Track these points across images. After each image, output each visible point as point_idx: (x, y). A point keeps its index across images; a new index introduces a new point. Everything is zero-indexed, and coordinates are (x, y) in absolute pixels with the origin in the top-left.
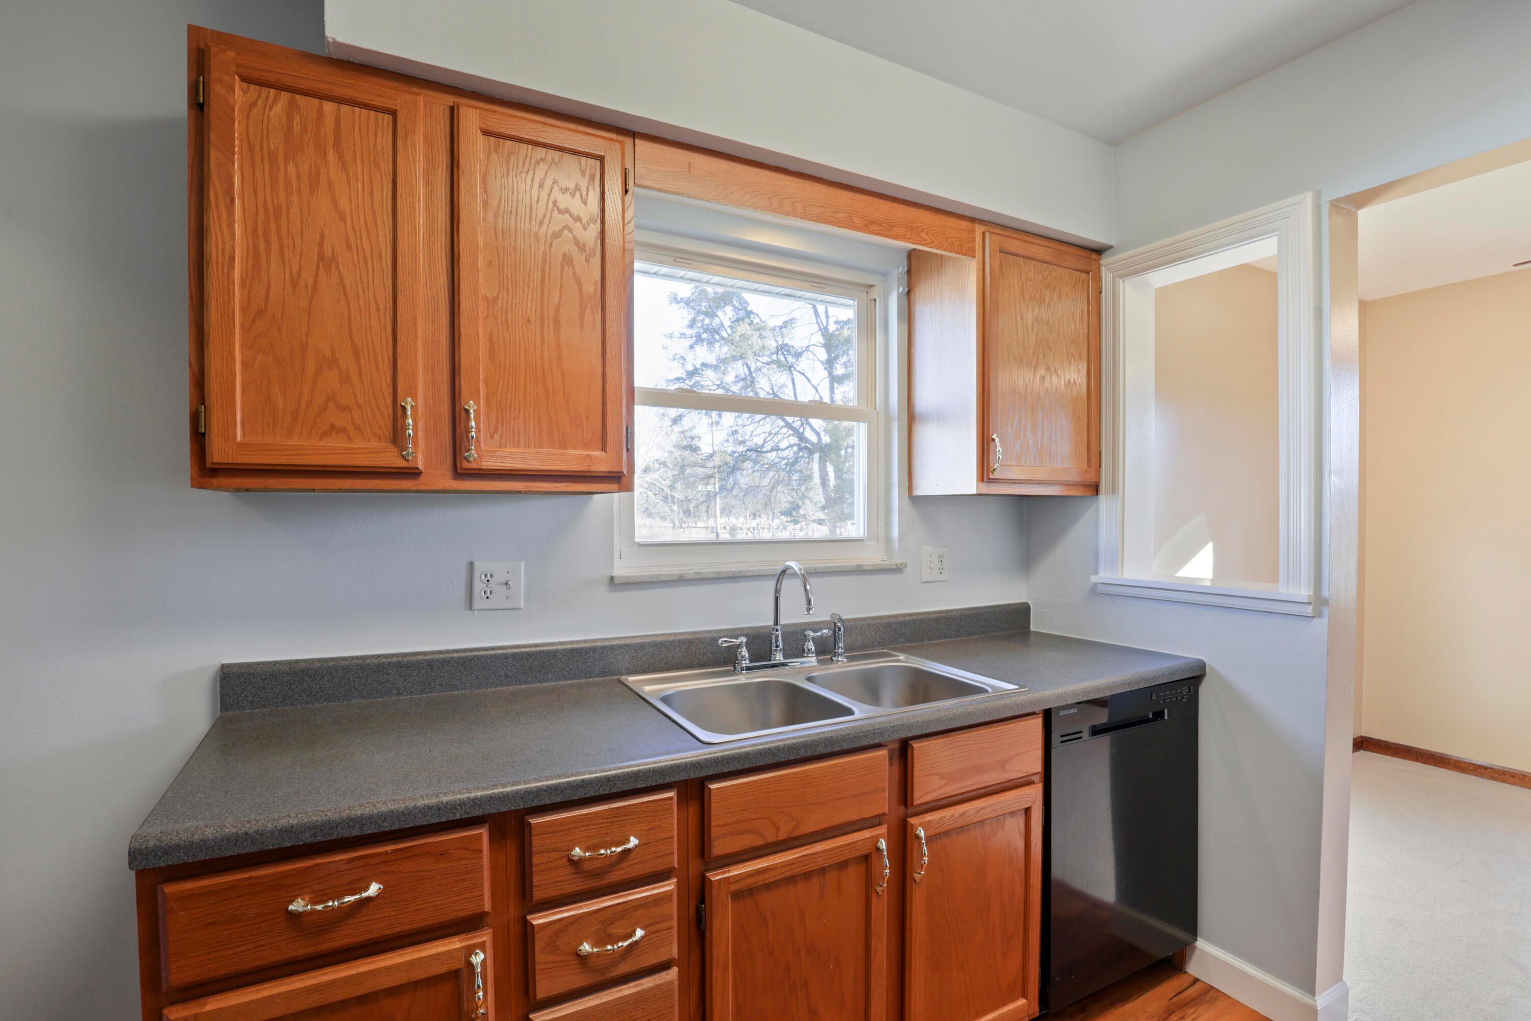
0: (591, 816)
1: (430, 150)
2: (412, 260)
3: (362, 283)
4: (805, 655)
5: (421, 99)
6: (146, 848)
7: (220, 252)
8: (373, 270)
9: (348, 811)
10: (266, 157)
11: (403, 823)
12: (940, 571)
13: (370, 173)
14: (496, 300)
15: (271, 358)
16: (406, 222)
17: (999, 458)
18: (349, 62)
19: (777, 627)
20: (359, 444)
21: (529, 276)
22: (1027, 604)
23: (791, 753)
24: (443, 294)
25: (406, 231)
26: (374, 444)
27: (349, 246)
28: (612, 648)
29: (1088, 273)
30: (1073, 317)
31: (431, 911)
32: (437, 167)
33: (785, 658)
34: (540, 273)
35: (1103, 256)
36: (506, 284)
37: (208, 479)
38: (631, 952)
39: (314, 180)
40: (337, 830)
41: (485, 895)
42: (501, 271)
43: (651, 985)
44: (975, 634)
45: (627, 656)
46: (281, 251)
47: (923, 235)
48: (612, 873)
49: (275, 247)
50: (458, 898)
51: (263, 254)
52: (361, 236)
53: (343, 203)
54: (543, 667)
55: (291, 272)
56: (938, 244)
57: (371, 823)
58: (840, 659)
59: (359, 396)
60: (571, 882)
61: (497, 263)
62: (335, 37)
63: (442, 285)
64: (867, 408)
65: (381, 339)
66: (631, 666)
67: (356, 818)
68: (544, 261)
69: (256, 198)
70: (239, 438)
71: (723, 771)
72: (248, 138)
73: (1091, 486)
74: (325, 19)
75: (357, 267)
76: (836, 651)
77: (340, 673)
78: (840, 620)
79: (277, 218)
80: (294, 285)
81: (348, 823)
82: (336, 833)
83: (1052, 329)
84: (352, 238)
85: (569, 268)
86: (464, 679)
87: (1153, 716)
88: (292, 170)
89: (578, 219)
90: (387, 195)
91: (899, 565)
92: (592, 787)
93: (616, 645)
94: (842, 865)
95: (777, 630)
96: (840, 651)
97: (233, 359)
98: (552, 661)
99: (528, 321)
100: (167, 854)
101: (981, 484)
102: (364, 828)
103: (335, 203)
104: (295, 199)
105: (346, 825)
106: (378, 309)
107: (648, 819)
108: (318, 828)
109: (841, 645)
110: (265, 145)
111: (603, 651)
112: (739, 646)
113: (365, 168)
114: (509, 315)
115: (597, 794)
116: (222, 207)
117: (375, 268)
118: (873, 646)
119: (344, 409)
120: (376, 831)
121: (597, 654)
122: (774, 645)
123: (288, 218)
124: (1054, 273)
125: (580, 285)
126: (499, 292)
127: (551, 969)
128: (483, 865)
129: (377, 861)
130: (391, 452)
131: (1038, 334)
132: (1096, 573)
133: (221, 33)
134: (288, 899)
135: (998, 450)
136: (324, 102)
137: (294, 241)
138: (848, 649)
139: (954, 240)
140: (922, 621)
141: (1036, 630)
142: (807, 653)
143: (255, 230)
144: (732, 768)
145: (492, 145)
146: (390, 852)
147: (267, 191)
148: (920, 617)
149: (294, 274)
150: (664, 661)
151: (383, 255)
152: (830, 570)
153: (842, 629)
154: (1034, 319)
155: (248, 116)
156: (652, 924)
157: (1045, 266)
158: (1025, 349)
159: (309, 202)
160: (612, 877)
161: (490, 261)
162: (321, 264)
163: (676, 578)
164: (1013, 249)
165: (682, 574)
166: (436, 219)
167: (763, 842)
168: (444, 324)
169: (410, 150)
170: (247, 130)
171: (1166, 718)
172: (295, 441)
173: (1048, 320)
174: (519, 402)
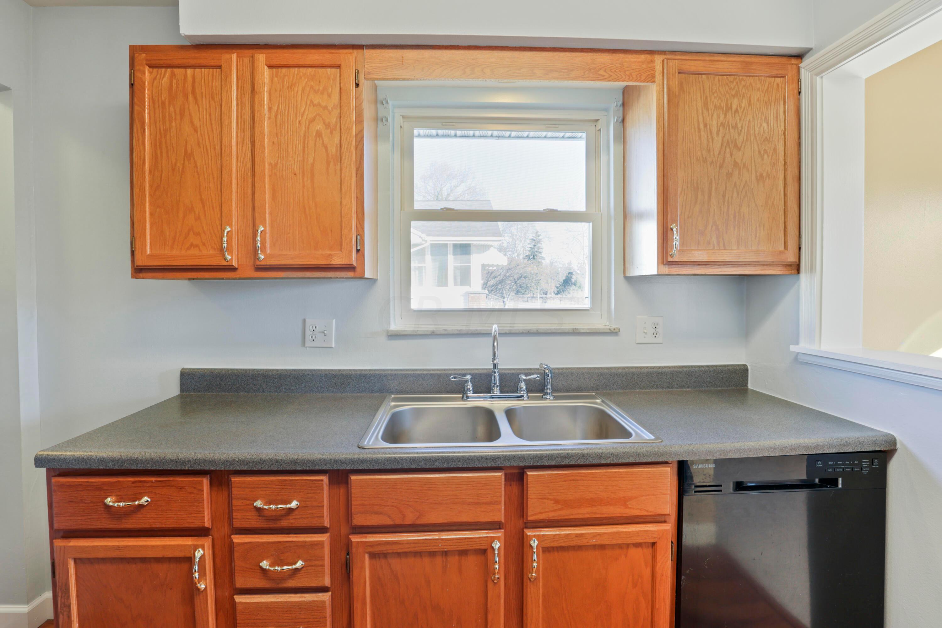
0: (268, 482)
1: (242, 84)
2: (229, 148)
3: (206, 164)
4: (519, 392)
5: (235, 56)
6: (42, 457)
7: (139, 158)
8: (211, 156)
9: (131, 455)
10: (160, 105)
11: (158, 466)
12: (655, 336)
13: (210, 103)
14: (276, 165)
15: (163, 210)
16: (226, 127)
17: (676, 244)
18: (201, 45)
19: (495, 370)
20: (205, 252)
21: (296, 147)
22: (745, 366)
23: (413, 463)
24: (249, 165)
25: (226, 132)
26: (212, 252)
27: (199, 144)
28: (386, 375)
29: (784, 77)
30: (766, 118)
31: (175, 519)
32: (246, 93)
33: (501, 392)
34: (302, 145)
35: (804, 59)
36: (282, 154)
37: (138, 274)
38: (295, 574)
39: (182, 113)
40: (124, 464)
41: (205, 517)
42: (279, 147)
43: (310, 599)
44: (688, 387)
45: (396, 381)
46: (167, 152)
47: (601, 72)
48: (282, 521)
49: (164, 151)
50: (190, 516)
51: (159, 156)
52: (205, 139)
53: (196, 123)
54: (343, 383)
55: (172, 163)
56: (616, 77)
57: (141, 463)
58: (548, 397)
59: (204, 227)
60: (256, 521)
61: (277, 142)
62: (184, 33)
63: (249, 160)
64: (596, 211)
65: (215, 194)
66: (398, 388)
67: (134, 460)
68: (305, 136)
69: (156, 127)
70: (148, 252)
71: (358, 468)
72: (152, 97)
73: (791, 265)
74: (180, 24)
75: (203, 156)
76: (546, 391)
77: (234, 377)
78: (548, 368)
79: (165, 136)
80: (173, 170)
81: (130, 461)
82: (124, 466)
83: (741, 131)
84: (200, 140)
85: (320, 139)
86: (298, 387)
87: (819, 482)
88: (172, 109)
89: (325, 108)
90: (218, 114)
91: (612, 330)
92: (266, 464)
93: (389, 374)
94: (463, 553)
95: (495, 373)
96: (548, 391)
97: (145, 212)
98: (348, 381)
99: (295, 174)
100: (50, 462)
101: (662, 266)
102: (138, 466)
103: (192, 122)
104: (174, 124)
105: (129, 462)
106: (214, 178)
107: (306, 491)
108: (116, 461)
109: (549, 387)
110: (160, 99)
111: (380, 377)
112: (466, 381)
113: (207, 101)
114: (284, 173)
115: (269, 469)
116: (140, 134)
117: (212, 155)
118: (587, 390)
119: (197, 234)
120: (144, 468)
121: (377, 379)
122: (493, 382)
123: (170, 135)
124: (743, 83)
125: (326, 148)
126: (278, 159)
127: (244, 571)
128: (204, 499)
129: (147, 485)
130: (219, 257)
131: (724, 137)
132: (797, 343)
133: (143, 46)
134: (105, 496)
135: (674, 238)
136: (187, 69)
137: (173, 147)
138: (554, 390)
139: (631, 71)
140: (633, 374)
141: (753, 389)
142: (520, 391)
143: (156, 145)
144: (365, 467)
145: (274, 73)
146: (154, 481)
147: (161, 123)
148: (632, 370)
149: (173, 164)
150: (421, 387)
151: (216, 147)
152: (550, 331)
153: (550, 375)
154: (719, 125)
155: (152, 86)
156: (310, 560)
157: (731, 78)
158: (709, 151)
159: (180, 125)
160: (282, 523)
161: (273, 142)
162: (186, 157)
163: (429, 333)
164: (693, 69)
165: (434, 330)
166: (245, 123)
167: (392, 523)
168: (250, 182)
169: (228, 86)
170: (152, 93)
171: (840, 486)
172: (175, 252)
173: (736, 124)
174: (290, 224)
